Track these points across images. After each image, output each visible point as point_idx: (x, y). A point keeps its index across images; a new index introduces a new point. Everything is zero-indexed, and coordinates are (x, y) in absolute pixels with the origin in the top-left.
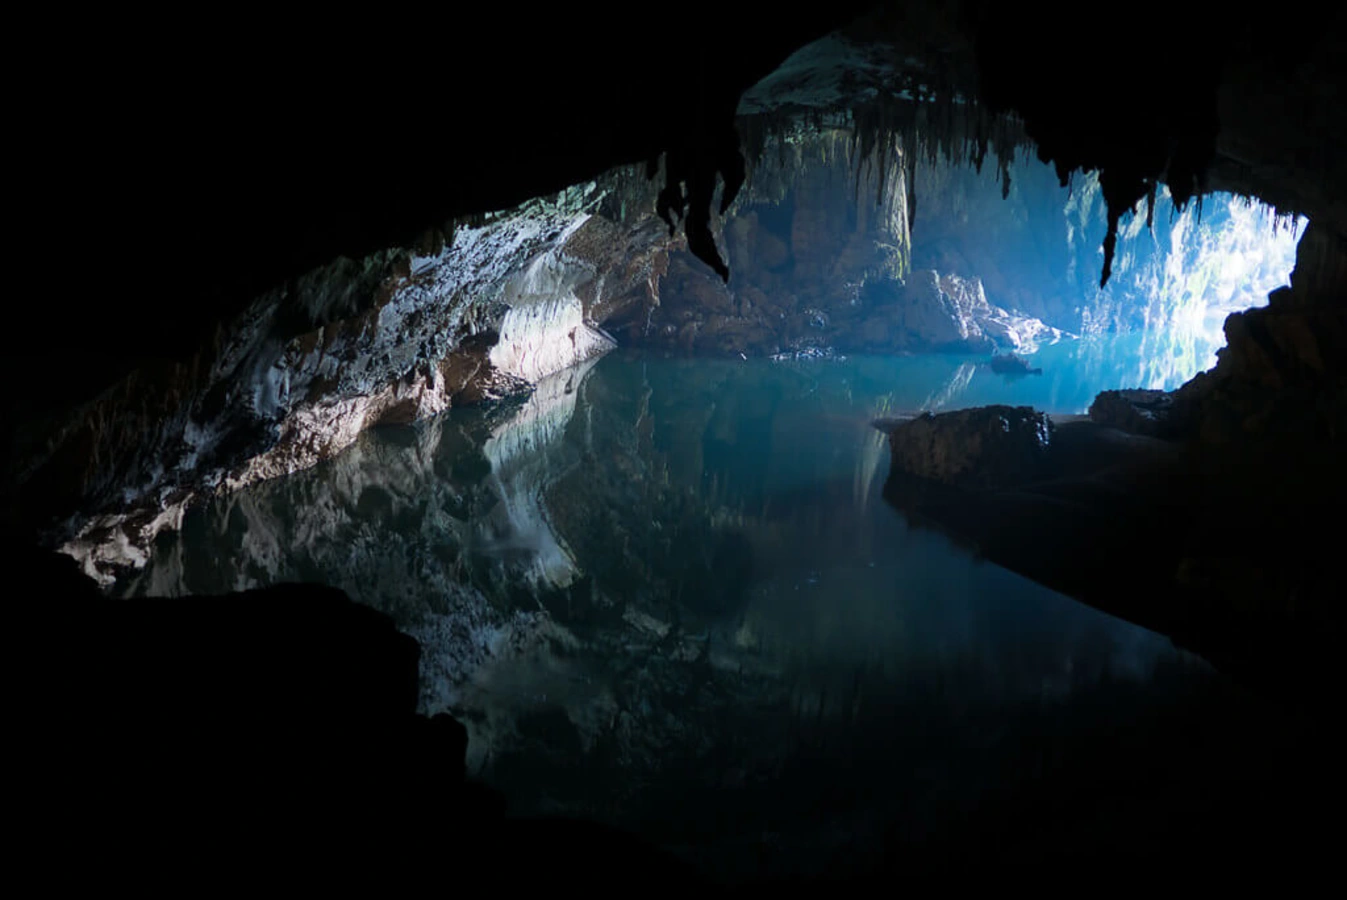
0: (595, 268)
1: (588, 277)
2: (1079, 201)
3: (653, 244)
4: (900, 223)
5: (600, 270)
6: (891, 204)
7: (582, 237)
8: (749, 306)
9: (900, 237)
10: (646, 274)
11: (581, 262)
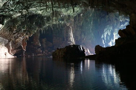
0: (8, 41)
1: (7, 43)
2: (104, 36)
3: (19, 36)
4: (72, 39)
5: (9, 41)
6: (70, 35)
7: (3, 33)
8: (44, 52)
9: (72, 41)
10: (20, 44)
11: (4, 39)
